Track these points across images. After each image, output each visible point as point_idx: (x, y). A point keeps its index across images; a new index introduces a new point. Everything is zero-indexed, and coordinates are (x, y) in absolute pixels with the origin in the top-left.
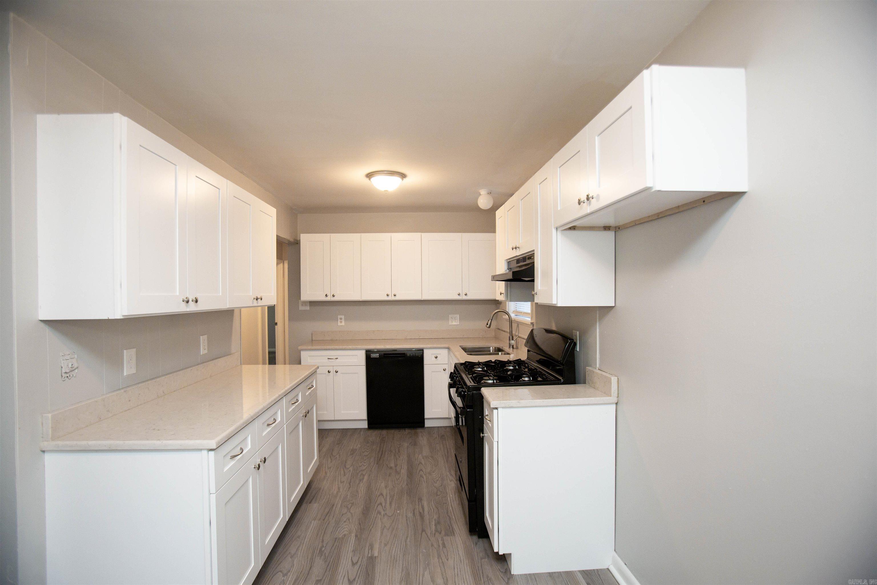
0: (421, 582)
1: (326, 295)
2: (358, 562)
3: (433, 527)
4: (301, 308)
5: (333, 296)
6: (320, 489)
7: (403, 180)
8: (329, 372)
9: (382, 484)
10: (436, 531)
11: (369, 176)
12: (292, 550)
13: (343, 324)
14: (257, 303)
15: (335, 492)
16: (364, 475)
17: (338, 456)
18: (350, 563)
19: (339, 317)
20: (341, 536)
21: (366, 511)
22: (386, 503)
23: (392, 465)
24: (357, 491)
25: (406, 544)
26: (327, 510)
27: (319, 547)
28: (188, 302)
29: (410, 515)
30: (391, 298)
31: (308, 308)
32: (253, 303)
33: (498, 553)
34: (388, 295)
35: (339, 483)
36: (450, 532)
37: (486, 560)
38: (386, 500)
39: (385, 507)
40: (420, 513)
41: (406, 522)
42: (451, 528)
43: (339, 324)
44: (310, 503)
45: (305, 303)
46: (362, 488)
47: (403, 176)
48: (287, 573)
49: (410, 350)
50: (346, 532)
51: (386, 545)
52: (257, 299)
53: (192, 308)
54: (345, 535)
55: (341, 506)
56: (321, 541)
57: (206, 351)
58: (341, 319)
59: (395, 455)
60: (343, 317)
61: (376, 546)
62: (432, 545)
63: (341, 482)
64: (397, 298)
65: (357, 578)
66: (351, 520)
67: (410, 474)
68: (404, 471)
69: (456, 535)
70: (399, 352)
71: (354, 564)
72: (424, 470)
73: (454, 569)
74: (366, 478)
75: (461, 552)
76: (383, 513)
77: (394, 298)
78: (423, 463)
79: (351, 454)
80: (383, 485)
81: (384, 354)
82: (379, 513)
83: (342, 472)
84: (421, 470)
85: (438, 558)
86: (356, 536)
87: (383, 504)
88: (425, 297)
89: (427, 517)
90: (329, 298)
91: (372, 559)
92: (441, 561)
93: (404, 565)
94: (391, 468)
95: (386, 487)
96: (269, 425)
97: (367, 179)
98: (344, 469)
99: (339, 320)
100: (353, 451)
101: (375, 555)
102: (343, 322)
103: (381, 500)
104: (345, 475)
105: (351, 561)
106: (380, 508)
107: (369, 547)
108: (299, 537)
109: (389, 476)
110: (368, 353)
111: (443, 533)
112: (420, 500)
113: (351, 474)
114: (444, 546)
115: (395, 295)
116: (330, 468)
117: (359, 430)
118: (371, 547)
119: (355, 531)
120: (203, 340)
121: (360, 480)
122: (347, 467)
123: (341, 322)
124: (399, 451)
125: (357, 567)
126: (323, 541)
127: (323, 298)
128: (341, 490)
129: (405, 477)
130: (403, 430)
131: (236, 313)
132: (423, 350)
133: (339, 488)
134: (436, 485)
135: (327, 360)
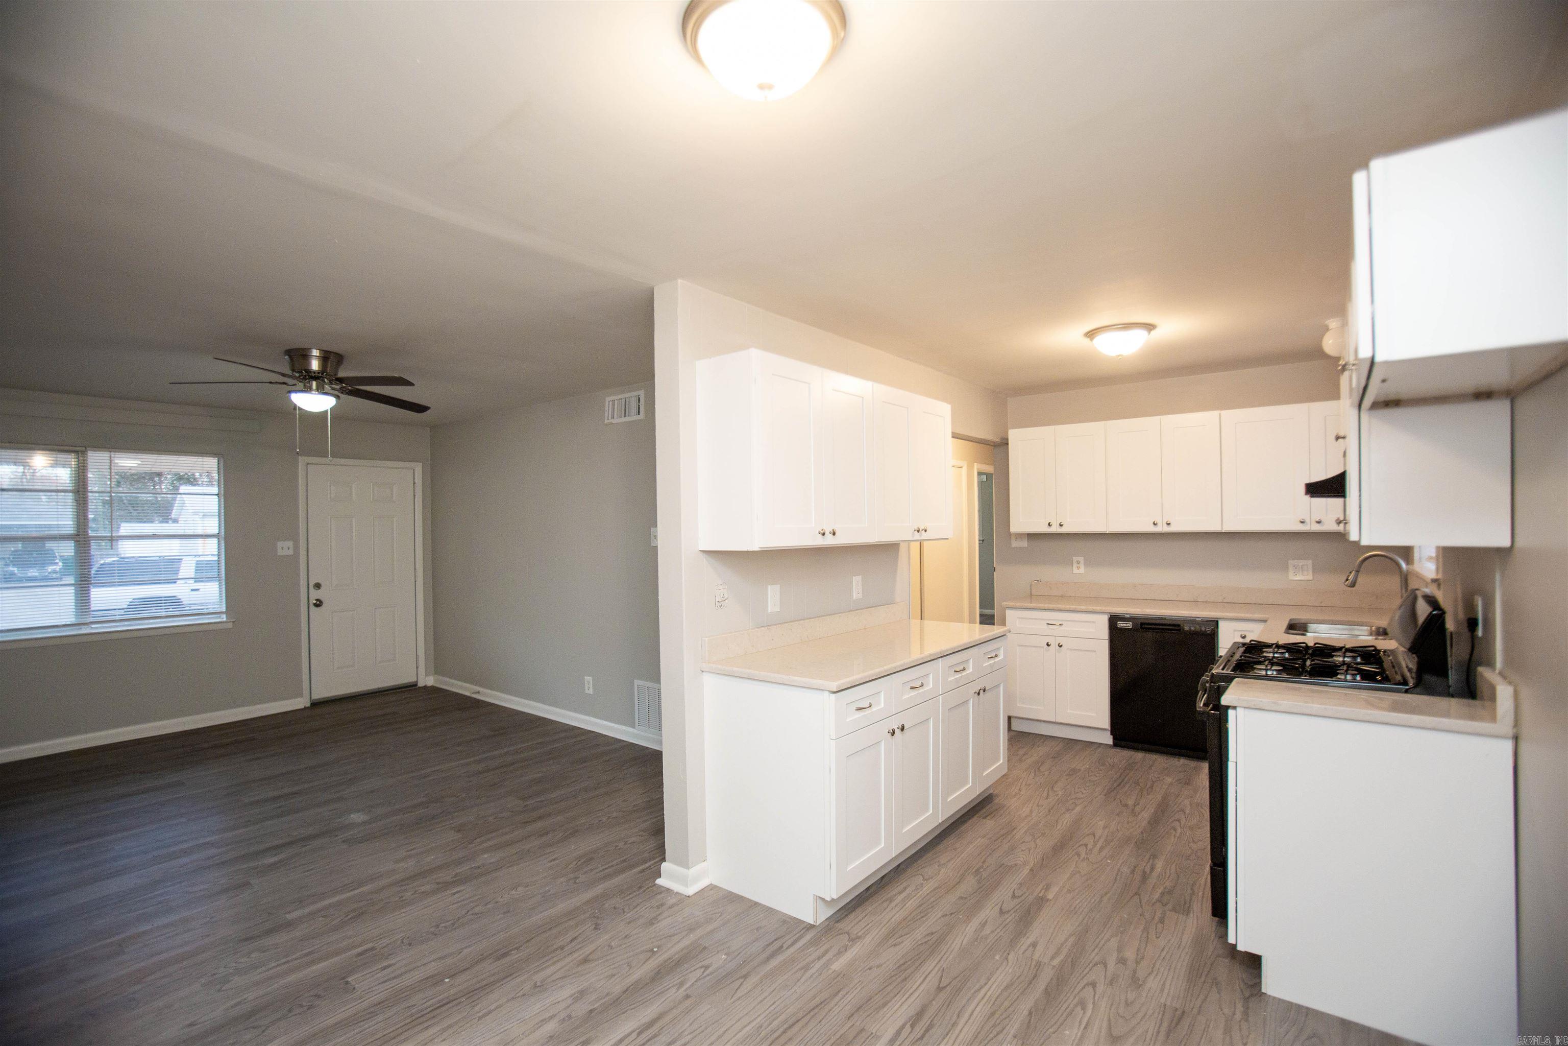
0: (1100, 945)
1: (1049, 525)
2: (1021, 896)
3: (1157, 896)
4: (1015, 544)
5: (1061, 525)
6: (1004, 807)
7: (1149, 333)
8: (1048, 645)
9: (1101, 822)
10: (1159, 901)
11: (1091, 334)
12: (943, 859)
13: (1082, 570)
14: (921, 536)
15: (1024, 815)
16: (1076, 805)
17: (1046, 773)
18: (1010, 894)
19: (1075, 559)
20: (1009, 864)
21: (1059, 848)
22: (1094, 846)
23: (1130, 802)
24: (1057, 821)
25: (1100, 901)
26: (1002, 832)
27: (978, 866)
28: (824, 534)
29: (1126, 870)
30: (1162, 528)
31: (1024, 543)
32: (913, 537)
33: (1235, 946)
34: (1154, 524)
35: (1035, 805)
36: (1184, 908)
37: (1227, 960)
38: (1095, 843)
39: (1091, 850)
40: (1144, 873)
41: (1115, 876)
42: (1187, 905)
43: (1075, 571)
44: (984, 818)
45: (1020, 536)
46: (1067, 820)
47: (1150, 327)
48: (929, 879)
49: (1192, 621)
50: (1019, 862)
51: (1069, 891)
52: (918, 531)
53: (829, 541)
54: (1016, 865)
55: (1026, 832)
56: (982, 861)
57: (860, 596)
58: (1078, 562)
59: (1142, 790)
60: (1081, 559)
61: (1055, 889)
62: (1142, 915)
63: (1038, 805)
64: (1173, 529)
65: (1013, 911)
66: (1032, 851)
67: (1154, 822)
68: (1146, 815)
69: (1191, 915)
70: (1171, 622)
71: (1014, 896)
72: (1183, 822)
73: (1162, 950)
74: (1078, 809)
75: (1187, 938)
76: (1083, 855)
77: (1166, 529)
78: (1187, 812)
79: (1067, 775)
80: (1101, 824)
81: (1142, 624)
82: (1078, 855)
83: (1045, 794)
84: (1179, 820)
85: (1143, 931)
86: (1032, 870)
87: (1090, 847)
88: (1229, 527)
89: (1152, 880)
90: (1055, 529)
91: (1041, 901)
92: (1145, 935)
93: (1085, 921)
94: (1126, 805)
95: (1105, 828)
96: (912, 688)
97: (1087, 340)
98: (1048, 791)
99: (1075, 565)
100: (1074, 771)
101: (1048, 897)
102: (1082, 566)
103: (1090, 841)
104: (1047, 798)
105: (1012, 893)
106: (1082, 851)
107: (1044, 886)
108: (955, 849)
109: (1118, 815)
110: (1113, 620)
111: (1170, 906)
112: (1154, 856)
113: (1057, 799)
114: (1162, 920)
115: (1168, 524)
116: (1030, 785)
117: (1096, 746)
118: (1048, 888)
119: (1032, 864)
120: (857, 581)
121: (1068, 810)
122: (1055, 789)
123: (1078, 568)
124: (1152, 787)
125: (1017, 901)
126: (984, 861)
127: (1045, 529)
128: (1034, 814)
129: (1144, 823)
130: (1177, 759)
131: (903, 548)
132: (1217, 621)
133: (1031, 811)
134: (1194, 846)
135: (1046, 626)
